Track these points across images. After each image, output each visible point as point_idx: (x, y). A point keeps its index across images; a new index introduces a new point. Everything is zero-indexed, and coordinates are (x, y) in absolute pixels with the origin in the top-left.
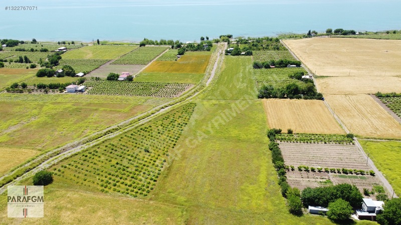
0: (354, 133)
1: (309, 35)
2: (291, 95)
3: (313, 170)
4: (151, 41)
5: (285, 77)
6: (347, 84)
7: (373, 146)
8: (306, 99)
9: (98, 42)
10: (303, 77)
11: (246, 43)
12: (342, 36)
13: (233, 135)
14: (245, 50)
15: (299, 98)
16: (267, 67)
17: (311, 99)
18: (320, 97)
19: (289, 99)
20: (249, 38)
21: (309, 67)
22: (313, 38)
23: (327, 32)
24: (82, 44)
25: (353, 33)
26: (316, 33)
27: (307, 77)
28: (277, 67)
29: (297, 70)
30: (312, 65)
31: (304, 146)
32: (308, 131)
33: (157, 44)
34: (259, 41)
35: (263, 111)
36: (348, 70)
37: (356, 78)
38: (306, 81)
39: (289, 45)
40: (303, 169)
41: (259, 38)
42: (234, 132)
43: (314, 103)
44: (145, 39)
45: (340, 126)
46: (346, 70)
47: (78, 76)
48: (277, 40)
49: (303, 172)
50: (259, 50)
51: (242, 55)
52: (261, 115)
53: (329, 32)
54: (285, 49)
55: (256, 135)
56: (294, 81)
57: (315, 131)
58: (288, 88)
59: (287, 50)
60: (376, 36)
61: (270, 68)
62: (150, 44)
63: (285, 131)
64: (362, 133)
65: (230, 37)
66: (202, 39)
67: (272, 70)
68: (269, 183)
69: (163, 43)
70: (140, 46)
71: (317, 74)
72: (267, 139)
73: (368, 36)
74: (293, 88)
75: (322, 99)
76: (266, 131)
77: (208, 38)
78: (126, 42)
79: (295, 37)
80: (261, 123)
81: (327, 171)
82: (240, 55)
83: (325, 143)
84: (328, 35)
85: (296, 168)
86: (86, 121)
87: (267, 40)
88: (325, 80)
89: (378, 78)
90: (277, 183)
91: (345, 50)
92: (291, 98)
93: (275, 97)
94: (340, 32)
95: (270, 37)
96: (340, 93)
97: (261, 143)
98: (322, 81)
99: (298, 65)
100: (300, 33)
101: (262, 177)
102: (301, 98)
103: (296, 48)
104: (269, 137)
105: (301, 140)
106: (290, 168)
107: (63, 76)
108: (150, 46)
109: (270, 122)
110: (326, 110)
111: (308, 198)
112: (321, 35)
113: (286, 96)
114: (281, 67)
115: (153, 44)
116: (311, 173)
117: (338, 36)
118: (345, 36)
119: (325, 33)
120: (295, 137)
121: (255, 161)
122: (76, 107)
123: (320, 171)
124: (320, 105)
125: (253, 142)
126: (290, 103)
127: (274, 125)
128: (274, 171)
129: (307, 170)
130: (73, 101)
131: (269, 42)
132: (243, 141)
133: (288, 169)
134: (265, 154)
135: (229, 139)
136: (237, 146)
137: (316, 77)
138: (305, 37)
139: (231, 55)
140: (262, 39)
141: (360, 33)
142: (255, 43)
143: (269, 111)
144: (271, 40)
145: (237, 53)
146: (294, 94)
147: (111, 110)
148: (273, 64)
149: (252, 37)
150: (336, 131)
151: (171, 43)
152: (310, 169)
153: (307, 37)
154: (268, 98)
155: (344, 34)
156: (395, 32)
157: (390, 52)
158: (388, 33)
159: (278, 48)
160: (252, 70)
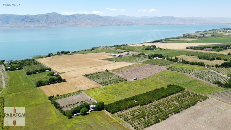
0: (82, 90)
1: (49, 55)
2: (52, 82)
3: (71, 105)
5: (46, 76)
6: (74, 74)
7: (89, 92)
8: (59, 83)
10: (54, 74)
11: (15, 63)
12: (65, 54)
14: (17, 67)
15: (56, 83)
16: (35, 73)
17: (61, 82)
18: (65, 81)
19: (51, 85)
20: (16, 60)
21: (55, 70)
22: (52, 57)
23: (57, 53)
25: (69, 52)
26: (52, 54)
27: (56, 74)
28: (40, 72)
29: (50, 72)
30: (56, 69)
31: (65, 99)
32: (65, 93)
34: (23, 61)
35: (42, 91)
36: (72, 68)
37: (76, 71)
38: (56, 76)
39: (41, 61)
41: (23, 60)
42: (33, 103)
43: (63, 84)
45: (76, 89)
46: (71, 69)
48: (33, 60)
49: (68, 107)
50: (26, 66)
51: (17, 70)
52: (42, 93)
53: (58, 53)
54: (40, 64)
55: (43, 101)
56: (51, 77)
57: (67, 93)
58: (50, 80)
59: (41, 64)
60: (79, 53)
61: (36, 73)
63: (55, 96)
64: (84, 89)
67: (38, 74)
68: (57, 114)
71: (60, 72)
72: (49, 101)
73: (75, 53)
74: (52, 79)
75: (66, 81)
76: (47, 98)
79: (43, 57)
80: (43, 96)
81: (76, 104)
82: (16, 70)
84: (58, 55)
85: (65, 106)
87: (28, 60)
88: (64, 74)
89: (84, 69)
90: (60, 113)
91: (68, 61)
92: (52, 84)
93: (45, 85)
94: (63, 53)
95: (29, 59)
96: (72, 78)
97: (47, 103)
98: (63, 74)
99: (50, 69)
101: (54, 113)
102: (57, 83)
103: (45, 62)
104: (49, 100)
105: (63, 97)
106: (63, 107)
109: (47, 95)
110: (69, 85)
111: (73, 112)
112: (55, 55)
113: (50, 84)
114: (42, 72)
116: (71, 106)
117: (63, 54)
118: (66, 54)
119: (56, 54)
120: (60, 97)
121: (48, 109)
123: (74, 104)
124: (66, 84)
125: (43, 104)
126: (53, 86)
127: (49, 95)
128: (57, 110)
129: (69, 105)
131: (29, 61)
132: (39, 105)
133: (62, 107)
134: (51, 106)
135: (31, 106)
136: (37, 107)
137: (60, 73)
138: (47, 56)
140: (24, 60)
141: (72, 52)
142: (22, 63)
143: (45, 91)
144: (30, 60)
145: (13, 69)
146: (53, 82)
148: (37, 71)
149: (18, 60)
150: (75, 91)
152: (70, 105)
153: (48, 57)
154: (41, 86)
155: (65, 53)
156: (85, 51)
157: (86, 59)
158: (83, 51)
159: (36, 64)
160: (27, 76)
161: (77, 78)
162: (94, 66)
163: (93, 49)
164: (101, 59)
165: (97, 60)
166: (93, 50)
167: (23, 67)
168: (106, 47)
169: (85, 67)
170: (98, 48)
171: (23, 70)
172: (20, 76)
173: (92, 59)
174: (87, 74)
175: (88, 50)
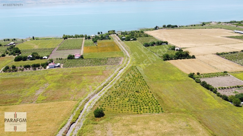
1: (156, 28)
4: (69, 35)
5: (166, 49)
6: (199, 51)
7: (238, 75)
8: (188, 59)
9: (33, 38)
10: (176, 49)
13: (173, 79)
14: (131, 37)
16: (152, 45)
18: (193, 57)
19: (179, 60)
20: (126, 31)
22: (159, 30)
23: (163, 27)
24: (22, 40)
25: (176, 26)
26: (158, 27)
27: (178, 49)
28: (157, 45)
31: (210, 79)
33: (74, 37)
36: (195, 44)
37: (200, 47)
39: (150, 34)
40: (221, 88)
42: (172, 77)
43: (193, 60)
44: (64, 35)
45: (216, 69)
46: (191, 44)
47: (45, 59)
48: (142, 32)
51: (131, 40)
52: (175, 68)
53: (164, 26)
55: (183, 77)
56: (172, 51)
59: (152, 36)
61: (154, 46)
63: (196, 74)
65: (114, 31)
66: (99, 33)
68: (213, 97)
69: (77, 36)
70: (64, 39)
72: (191, 78)
73: (184, 28)
75: (195, 58)
76: (187, 75)
77: (102, 33)
78: (51, 37)
79: (150, 30)
80: (179, 72)
81: (231, 88)
83: (217, 77)
84: (165, 28)
86: (83, 82)
87: (137, 32)
89: (209, 47)
90: (216, 96)
91: (181, 35)
93: (172, 59)
94: (169, 26)
96: (200, 55)
99: (167, 43)
100: (149, 28)
101: (208, 95)
102: (185, 59)
105: (206, 77)
107: (34, 60)
108: (70, 39)
110: (202, 62)
112: (162, 28)
114: (159, 45)
116: (225, 89)
117: (170, 28)
118: (174, 28)
120: (202, 76)
121: (197, 89)
122: (67, 75)
123: (228, 88)
124: (198, 61)
128: (209, 91)
130: (61, 73)
132: (180, 81)
134: (197, 85)
135: (172, 81)
137: (181, 48)
139: (125, 40)
141: (180, 27)
144: (139, 32)
145: (128, 39)
147: (92, 75)
150: (216, 71)
151: (82, 36)
153: (155, 30)
154: (169, 60)
155: (172, 27)
156: (195, 25)
157: (202, 35)
158: (192, 26)
159: (147, 36)
160: (145, 48)
161: (207, 56)
162: (219, 44)
163: (204, 24)
164: (224, 37)
165: (219, 37)
166: (204, 26)
167: (137, 38)
168: (220, 22)
169: (210, 44)
170: (208, 23)
171: (137, 41)
173: (211, 36)
174: (220, 52)
175: (198, 25)
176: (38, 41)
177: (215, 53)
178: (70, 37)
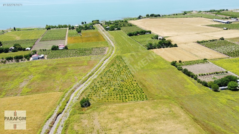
4: (52, 26)
5: (150, 39)
6: (181, 39)
7: (217, 62)
8: (170, 47)
9: (15, 28)
10: (159, 38)
11: (111, 24)
17: (172, 47)
18: (176, 46)
19: (162, 49)
22: (143, 19)
23: (147, 16)
24: (3, 31)
25: (159, 16)
26: (142, 17)
28: (141, 35)
29: (152, 35)
30: (156, 32)
31: (191, 67)
33: (57, 28)
35: (157, 55)
37: (181, 36)
38: (162, 39)
40: (201, 75)
43: (176, 49)
44: (47, 25)
47: (28, 50)
48: (126, 21)
51: (116, 30)
53: (148, 16)
55: (166, 66)
56: (156, 40)
59: (136, 26)
60: (169, 17)
61: (137, 35)
62: (52, 28)
65: (98, 21)
66: (83, 23)
67: (139, 36)
69: (60, 27)
70: (47, 30)
72: (173, 66)
73: (167, 17)
77: (86, 23)
78: (34, 28)
79: (134, 19)
80: (162, 60)
82: (114, 30)
83: (198, 64)
84: (148, 17)
87: (121, 22)
88: (169, 38)
89: (190, 35)
91: (164, 24)
93: (155, 48)
94: (152, 16)
96: (182, 43)
99: (150, 32)
100: (133, 17)
102: (168, 47)
103: (139, 25)
105: (187, 64)
107: (17, 51)
108: (53, 29)
110: (184, 51)
112: (145, 18)
113: (160, 47)
114: (143, 34)
115: (55, 28)
118: (157, 17)
119: (146, 16)
120: (184, 63)
124: (179, 49)
125: (168, 69)
126: (165, 50)
134: (179, 72)
137: (164, 37)
139: (110, 30)
140: (117, 21)
141: (162, 16)
142: (116, 24)
143: (160, 54)
144: (122, 21)
148: (138, 33)
150: (197, 58)
151: (66, 26)
153: (139, 19)
154: (152, 49)
155: (155, 17)
156: (177, 15)
157: (184, 23)
158: (174, 15)
159: (131, 26)
160: (129, 37)
161: (189, 44)
162: (200, 32)
163: (185, 13)
164: (204, 25)
165: (200, 26)
166: (186, 15)
167: (121, 28)
168: (200, 11)
169: (191, 33)
170: (190, 12)
171: (121, 30)
172: (122, 36)
173: (193, 25)
174: (200, 40)
175: (180, 14)
176: (19, 32)
177: (196, 41)
178: (53, 27)
